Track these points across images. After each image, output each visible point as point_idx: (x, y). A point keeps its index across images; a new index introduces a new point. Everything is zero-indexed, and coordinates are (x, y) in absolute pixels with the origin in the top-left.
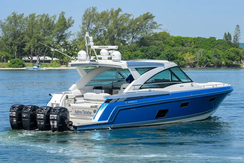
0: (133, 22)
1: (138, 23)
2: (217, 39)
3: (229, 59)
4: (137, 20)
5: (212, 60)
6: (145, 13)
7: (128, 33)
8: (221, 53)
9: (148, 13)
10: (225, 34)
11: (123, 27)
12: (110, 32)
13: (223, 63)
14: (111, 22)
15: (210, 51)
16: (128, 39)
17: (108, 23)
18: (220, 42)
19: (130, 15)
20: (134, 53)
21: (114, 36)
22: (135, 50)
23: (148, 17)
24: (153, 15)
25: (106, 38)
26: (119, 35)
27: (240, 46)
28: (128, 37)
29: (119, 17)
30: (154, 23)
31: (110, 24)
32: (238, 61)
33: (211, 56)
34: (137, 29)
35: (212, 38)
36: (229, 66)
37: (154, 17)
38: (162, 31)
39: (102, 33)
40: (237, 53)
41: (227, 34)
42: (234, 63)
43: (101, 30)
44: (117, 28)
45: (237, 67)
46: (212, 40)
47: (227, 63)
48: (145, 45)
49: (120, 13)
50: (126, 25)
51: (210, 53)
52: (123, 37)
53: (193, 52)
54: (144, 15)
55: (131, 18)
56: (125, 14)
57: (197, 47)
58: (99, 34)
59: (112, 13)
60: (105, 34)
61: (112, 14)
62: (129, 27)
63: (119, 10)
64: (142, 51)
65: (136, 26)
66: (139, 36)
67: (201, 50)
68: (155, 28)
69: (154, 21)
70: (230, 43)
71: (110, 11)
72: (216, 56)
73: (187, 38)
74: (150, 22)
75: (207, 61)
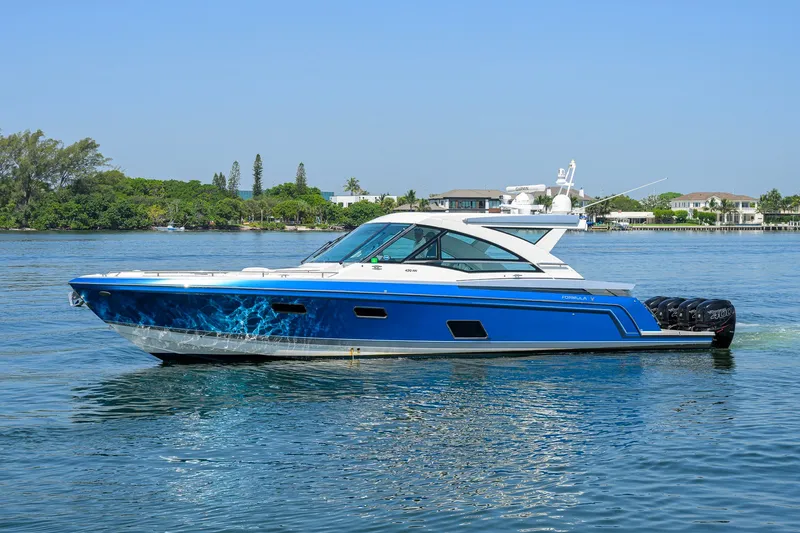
0: (63, 154)
1: (71, 156)
2: (202, 184)
3: (221, 216)
4: (70, 150)
5: (195, 218)
6: (83, 139)
7: (53, 172)
8: (208, 206)
9: (87, 140)
10: (216, 175)
11: (45, 162)
12: (24, 169)
13: (212, 222)
14: (25, 154)
15: (191, 204)
16: (54, 181)
17: (20, 153)
18: (207, 189)
19: (57, 142)
20: (64, 205)
21: (29, 177)
22: (65, 201)
23: (87, 145)
24: (97, 143)
25: (16, 180)
26: (38, 174)
27: (240, 197)
28: (53, 178)
29: (38, 144)
30: (98, 155)
31: (23, 157)
32: (235, 220)
33: (192, 212)
34: (69, 165)
35: (194, 181)
36: (221, 227)
37: (98, 145)
38: (111, 170)
39: (10, 172)
40: (235, 207)
41: (219, 175)
42: (230, 223)
43: (7, 167)
44: (35, 162)
45: (234, 229)
46: (195, 185)
47: (217, 223)
48: (82, 192)
49: (41, 138)
50: (50, 158)
51: (191, 205)
52: (46, 178)
53: (164, 204)
54: (81, 141)
55: (59, 147)
56: (49, 141)
57: (169, 197)
58: (5, 173)
59: (27, 136)
60: (14, 173)
61: (27, 140)
62: (57, 160)
63: (40, 133)
64: (78, 202)
65: (67, 160)
66: (73, 177)
67: (177, 201)
68: (99, 164)
69: (98, 152)
70: (223, 191)
71: (23, 134)
72: (200, 211)
73: (153, 181)
74: (90, 154)
75: (186, 220)
